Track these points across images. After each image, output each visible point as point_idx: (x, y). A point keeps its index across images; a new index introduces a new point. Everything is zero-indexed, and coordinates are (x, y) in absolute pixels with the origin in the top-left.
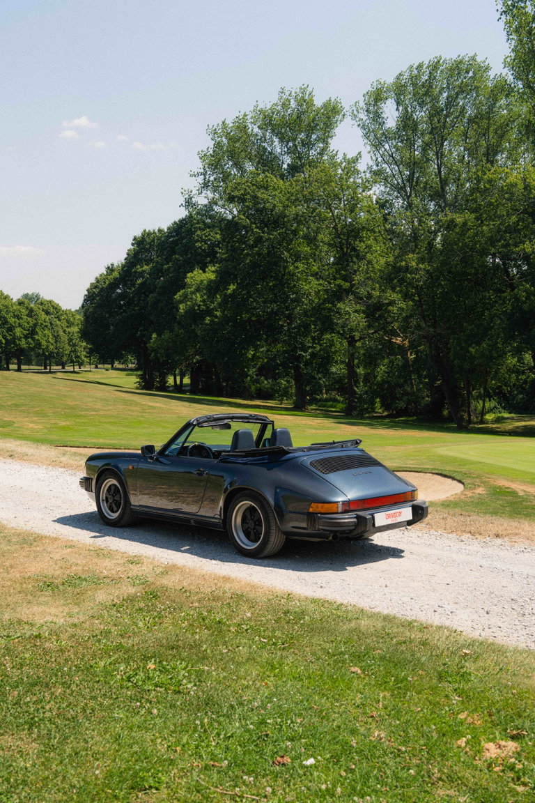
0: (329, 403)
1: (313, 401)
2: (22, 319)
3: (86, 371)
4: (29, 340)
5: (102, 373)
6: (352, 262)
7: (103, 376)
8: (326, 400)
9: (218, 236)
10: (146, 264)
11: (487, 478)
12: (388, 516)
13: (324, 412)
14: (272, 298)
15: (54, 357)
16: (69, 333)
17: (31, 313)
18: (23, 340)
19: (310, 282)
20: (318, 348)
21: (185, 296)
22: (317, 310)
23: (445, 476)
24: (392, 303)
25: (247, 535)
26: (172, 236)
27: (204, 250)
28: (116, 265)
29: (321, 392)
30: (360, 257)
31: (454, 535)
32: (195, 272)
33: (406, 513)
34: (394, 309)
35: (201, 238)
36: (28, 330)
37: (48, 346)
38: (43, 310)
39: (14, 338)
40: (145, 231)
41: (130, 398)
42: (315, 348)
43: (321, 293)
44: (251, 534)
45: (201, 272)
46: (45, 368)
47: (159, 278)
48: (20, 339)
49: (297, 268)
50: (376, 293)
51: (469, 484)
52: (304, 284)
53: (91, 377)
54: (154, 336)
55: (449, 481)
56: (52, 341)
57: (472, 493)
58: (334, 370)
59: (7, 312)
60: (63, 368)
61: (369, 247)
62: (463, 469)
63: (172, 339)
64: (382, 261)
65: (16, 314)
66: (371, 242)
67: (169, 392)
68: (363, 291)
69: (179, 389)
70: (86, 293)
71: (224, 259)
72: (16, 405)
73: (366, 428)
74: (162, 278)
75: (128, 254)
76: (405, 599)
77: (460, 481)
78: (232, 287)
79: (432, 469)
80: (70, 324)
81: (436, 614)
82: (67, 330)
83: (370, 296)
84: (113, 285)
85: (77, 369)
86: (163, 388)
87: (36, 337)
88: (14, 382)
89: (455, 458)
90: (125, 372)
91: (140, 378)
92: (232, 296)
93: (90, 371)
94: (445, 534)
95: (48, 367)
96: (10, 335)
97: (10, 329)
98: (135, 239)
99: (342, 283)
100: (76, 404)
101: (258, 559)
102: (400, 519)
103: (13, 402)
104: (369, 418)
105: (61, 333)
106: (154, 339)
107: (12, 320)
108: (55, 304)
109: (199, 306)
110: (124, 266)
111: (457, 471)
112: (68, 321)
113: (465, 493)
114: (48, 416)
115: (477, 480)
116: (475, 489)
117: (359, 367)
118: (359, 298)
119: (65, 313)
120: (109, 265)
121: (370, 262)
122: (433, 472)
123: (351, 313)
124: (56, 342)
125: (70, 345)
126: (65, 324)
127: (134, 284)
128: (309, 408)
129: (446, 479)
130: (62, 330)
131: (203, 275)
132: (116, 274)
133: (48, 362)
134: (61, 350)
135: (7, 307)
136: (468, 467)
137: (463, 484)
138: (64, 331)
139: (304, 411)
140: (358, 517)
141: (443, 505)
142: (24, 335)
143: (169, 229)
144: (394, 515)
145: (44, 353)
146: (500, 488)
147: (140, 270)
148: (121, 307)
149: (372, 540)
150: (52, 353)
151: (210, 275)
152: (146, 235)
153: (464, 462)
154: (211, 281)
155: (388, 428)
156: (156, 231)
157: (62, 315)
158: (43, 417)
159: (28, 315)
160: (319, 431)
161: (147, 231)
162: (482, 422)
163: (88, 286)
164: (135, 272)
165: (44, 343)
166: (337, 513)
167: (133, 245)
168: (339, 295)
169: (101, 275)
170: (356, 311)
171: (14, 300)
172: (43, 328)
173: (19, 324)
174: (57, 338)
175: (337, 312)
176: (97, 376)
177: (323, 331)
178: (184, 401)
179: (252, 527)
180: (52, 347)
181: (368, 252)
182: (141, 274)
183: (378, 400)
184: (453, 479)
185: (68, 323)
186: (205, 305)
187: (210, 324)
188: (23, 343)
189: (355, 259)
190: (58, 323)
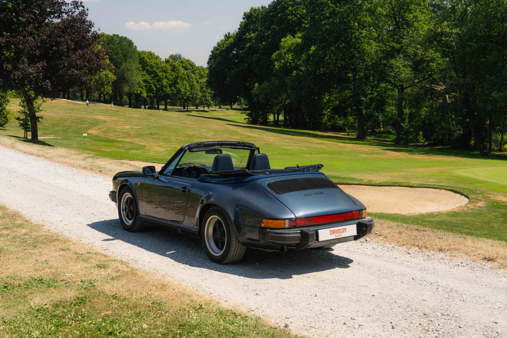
0: (384, 135)
1: (373, 133)
2: (168, 73)
3: (212, 110)
4: (173, 88)
5: (225, 112)
6: (403, 28)
7: (224, 114)
8: (383, 133)
9: (305, 11)
10: (253, 33)
11: (489, 194)
12: (333, 232)
13: (379, 142)
14: (342, 56)
15: (190, 101)
16: (201, 83)
17: (174, 69)
18: (168, 88)
19: (371, 44)
20: (376, 94)
21: (280, 55)
22: (376, 65)
23: (456, 192)
24: (433, 60)
25: (217, 243)
26: (272, 12)
27: (294, 21)
28: (231, 33)
29: (380, 127)
30: (409, 25)
31: (404, 248)
32: (288, 38)
33: (351, 229)
34: (434, 65)
35: (292, 12)
36: (172, 81)
37: (185, 93)
38: (183, 67)
39: (162, 86)
40: (252, 8)
41: (235, 130)
42: (373, 94)
43: (379, 52)
44: (219, 243)
45: (292, 37)
46: (184, 108)
47: (262, 43)
48: (166, 87)
49: (361, 33)
50: (420, 52)
51: (472, 198)
52: (366, 45)
53: (215, 114)
54: (257, 85)
55: (458, 195)
56: (188, 89)
57: (474, 206)
58: (388, 110)
59: (157, 68)
60: (197, 108)
61: (416, 17)
62: (472, 187)
63: (269, 87)
64: (426, 28)
65: (163, 69)
66: (418, 13)
67: (269, 126)
68: (411, 51)
69: (276, 123)
70: (211, 54)
71: (307, 28)
72: (151, 134)
73: (406, 154)
74: (264, 43)
75: (240, 25)
76: (324, 310)
77: (466, 196)
78: (313, 48)
79: (446, 186)
80: (201, 77)
81: (345, 326)
82: (200, 81)
83: (416, 54)
84: (230, 48)
85: (206, 109)
86: (265, 123)
87: (178, 86)
88: (155, 117)
89: (467, 178)
90: (240, 112)
91: (249, 116)
92: (313, 55)
93: (215, 110)
94: (397, 247)
95: (186, 108)
96: (159, 84)
97: (160, 80)
98: (245, 14)
99: (395, 45)
100: (194, 134)
101: (223, 264)
102: (344, 235)
103: (149, 132)
104: (412, 146)
105: (195, 83)
106: (256, 88)
107: (160, 74)
108: (191, 62)
109: (290, 63)
110: (237, 34)
111: (466, 189)
112: (200, 75)
113: (468, 205)
114: (171, 142)
115: (480, 195)
116: (476, 202)
117: (405, 108)
118: (407, 56)
119: (198, 68)
120: (227, 34)
121: (416, 29)
122: (447, 188)
123: (401, 67)
124: (191, 89)
125: (201, 92)
126: (198, 76)
127: (245, 47)
128: (368, 138)
129: (456, 194)
130: (195, 81)
131: (294, 39)
132: (231, 40)
133: (186, 104)
134: (195, 95)
135: (157, 64)
136: (475, 185)
137: (468, 198)
138: (198, 82)
139: (364, 141)
140: (302, 233)
141: (448, 215)
142: (169, 84)
143: (269, 6)
144: (338, 231)
145: (183, 97)
146: (498, 202)
147: (248, 37)
148: (235, 64)
149: (333, 250)
150: (189, 97)
151: (298, 40)
152: (253, 10)
153: (473, 181)
154: (298, 45)
155: (423, 154)
156: (260, 8)
157: (196, 70)
158: (168, 142)
159: (172, 70)
160: (369, 156)
161: (254, 8)
162: (501, 150)
163: (212, 49)
164: (246, 38)
165: (183, 90)
166: (285, 229)
167: (244, 18)
168: (391, 54)
169: (221, 41)
170: (404, 66)
171: (163, 59)
172: (182, 80)
173: (166, 76)
174: (192, 86)
175: (390, 67)
176: (220, 114)
177: (379, 81)
178: (275, 132)
179: (219, 237)
180: (188, 93)
181: (415, 21)
182: (250, 40)
183: (421, 133)
184: (462, 194)
185: (200, 76)
186: (294, 62)
187: (296, 76)
188: (168, 90)
189: (405, 27)
190: (193, 76)
